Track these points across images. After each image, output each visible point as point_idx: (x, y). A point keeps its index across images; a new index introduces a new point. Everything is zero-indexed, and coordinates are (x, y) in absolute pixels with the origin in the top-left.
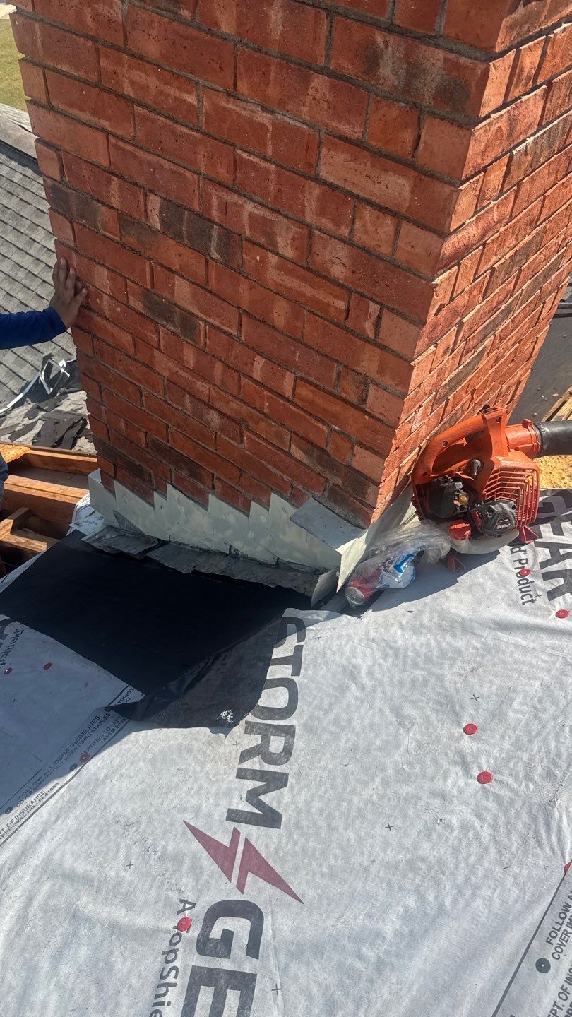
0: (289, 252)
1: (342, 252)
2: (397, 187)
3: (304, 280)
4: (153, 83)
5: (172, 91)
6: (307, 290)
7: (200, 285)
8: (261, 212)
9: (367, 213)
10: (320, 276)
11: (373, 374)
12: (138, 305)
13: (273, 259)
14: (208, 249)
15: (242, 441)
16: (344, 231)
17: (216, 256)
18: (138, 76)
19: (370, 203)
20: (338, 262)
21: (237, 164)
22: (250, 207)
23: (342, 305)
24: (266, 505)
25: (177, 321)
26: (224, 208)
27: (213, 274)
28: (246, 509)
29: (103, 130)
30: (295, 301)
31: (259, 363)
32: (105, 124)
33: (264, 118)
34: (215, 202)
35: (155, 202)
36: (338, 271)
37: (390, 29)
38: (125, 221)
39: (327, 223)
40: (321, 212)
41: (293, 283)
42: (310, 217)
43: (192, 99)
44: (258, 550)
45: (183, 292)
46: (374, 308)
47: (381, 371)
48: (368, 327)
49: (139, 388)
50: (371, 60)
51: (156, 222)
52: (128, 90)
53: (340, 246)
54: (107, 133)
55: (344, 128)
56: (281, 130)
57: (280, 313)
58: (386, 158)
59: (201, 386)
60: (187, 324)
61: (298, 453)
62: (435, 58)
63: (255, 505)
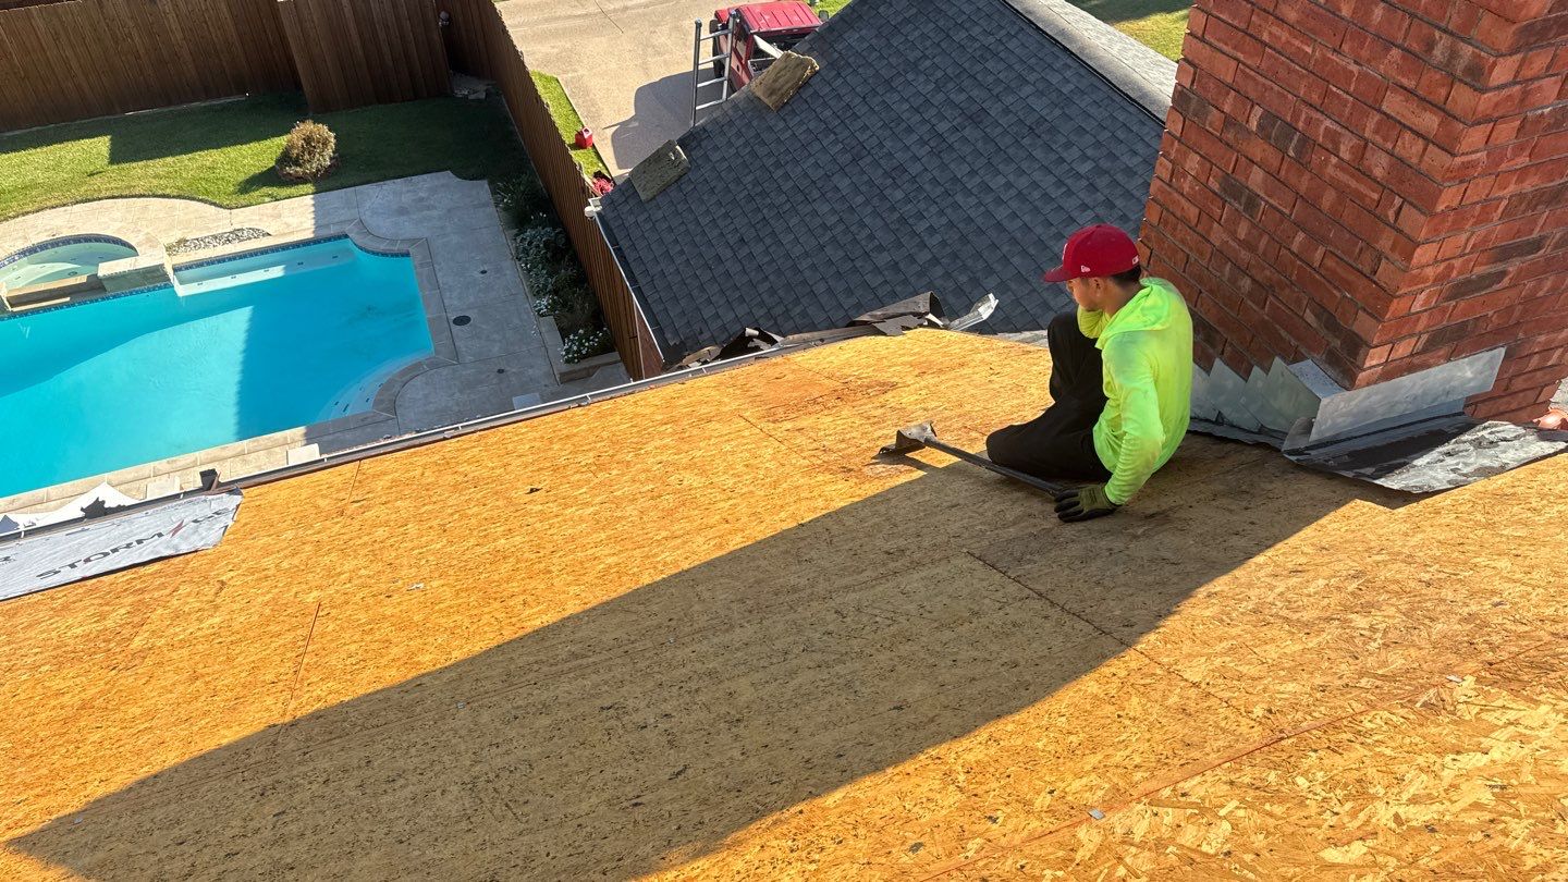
0: (1346, 156)
1: (1384, 160)
2: (1430, 121)
3: (1353, 176)
4: (1284, 36)
5: (1297, 43)
6: (1353, 184)
7: (1272, 174)
8: (1335, 127)
9: (1408, 136)
10: (1365, 175)
11: (1387, 251)
12: (1215, 186)
13: (1334, 160)
14: (1287, 149)
15: (1263, 308)
16: (1389, 146)
17: (1292, 153)
18: (1274, 29)
19: (1411, 129)
20: (1379, 165)
21: (1327, 93)
22: (1328, 123)
23: (1376, 196)
24: (1267, 370)
25: (1243, 200)
26: (1309, 121)
27: (1285, 167)
28: (1246, 375)
29: (1235, 59)
30: (1342, 191)
31: (1301, 236)
32: (1241, 56)
33: (1354, 68)
34: (1304, 116)
35: (1258, 111)
36: (1378, 172)
37: (1445, 31)
38: (1229, 121)
39: (1378, 139)
40: (1376, 132)
41: (1344, 177)
42: (1367, 135)
43: (1309, 50)
44: (1246, 416)
45: (1256, 178)
46: (1398, 201)
47: (1393, 249)
48: (1391, 214)
49: (1188, 255)
50: (1430, 45)
51: (1253, 125)
52: (1265, 37)
53: (1384, 155)
54: (1239, 61)
55: (1405, 82)
56: (1363, 77)
57: (1328, 199)
58: (1427, 103)
59: (1244, 255)
60: (1252, 203)
61: (1310, 317)
62: (1467, 51)
63: (1256, 370)
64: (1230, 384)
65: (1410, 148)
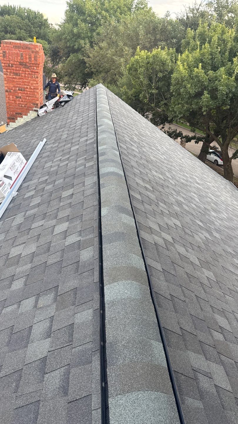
0: (29, 88)
2: (35, 82)
4: (17, 80)
10: (31, 89)
12: (15, 98)
20: (32, 87)
21: (24, 84)
23: (33, 90)
24: (29, 113)
26: (24, 87)
30: (30, 91)
33: (26, 80)
35: (17, 88)
38: (14, 91)
40: (31, 85)
45: (20, 95)
57: (29, 93)
58: (34, 81)
59: (22, 103)
60: (20, 98)
61: (32, 105)
62: (36, 76)
63: (28, 114)
64: (26, 117)
65: (34, 85)
